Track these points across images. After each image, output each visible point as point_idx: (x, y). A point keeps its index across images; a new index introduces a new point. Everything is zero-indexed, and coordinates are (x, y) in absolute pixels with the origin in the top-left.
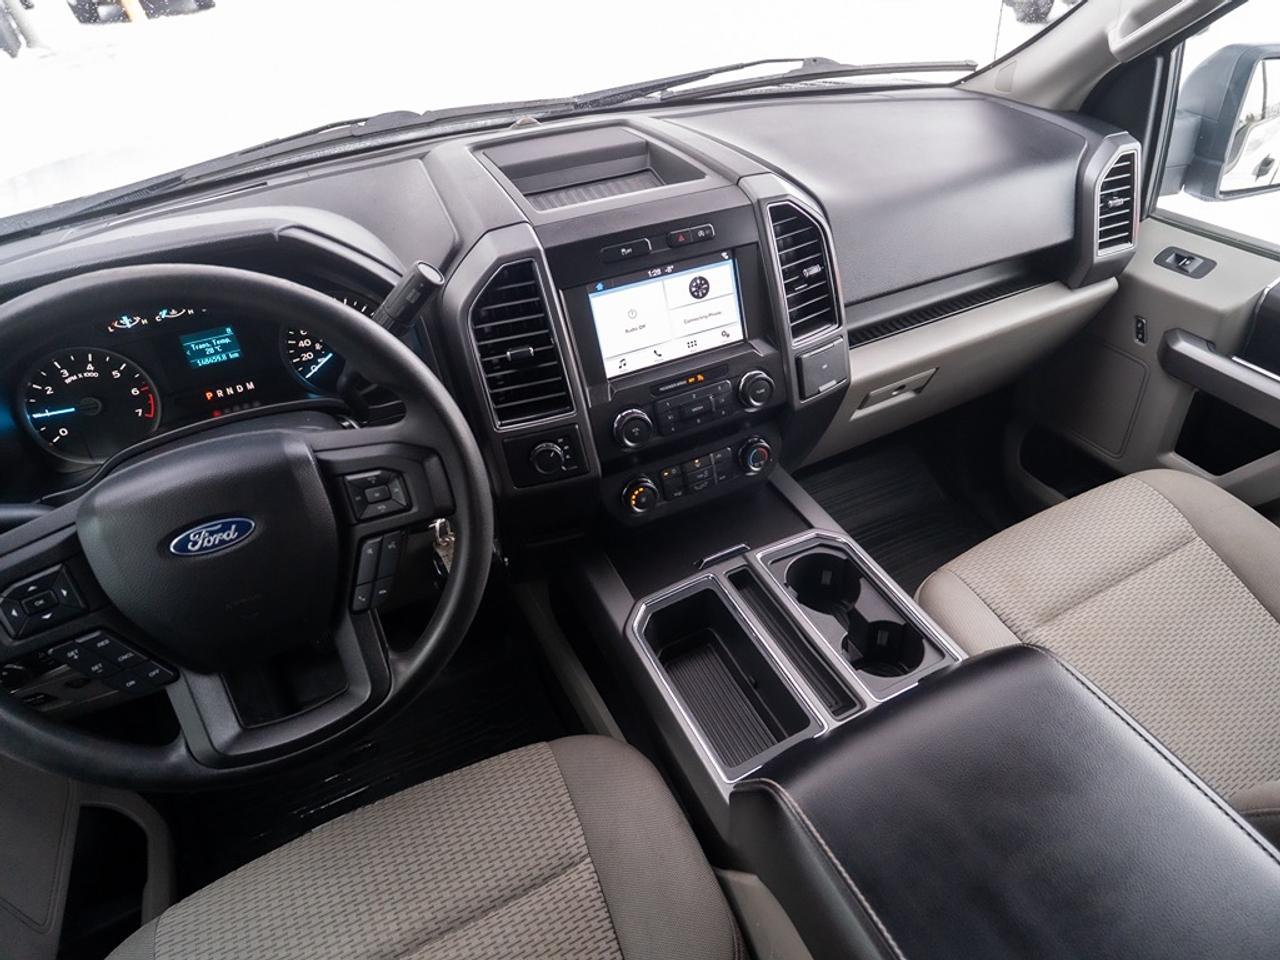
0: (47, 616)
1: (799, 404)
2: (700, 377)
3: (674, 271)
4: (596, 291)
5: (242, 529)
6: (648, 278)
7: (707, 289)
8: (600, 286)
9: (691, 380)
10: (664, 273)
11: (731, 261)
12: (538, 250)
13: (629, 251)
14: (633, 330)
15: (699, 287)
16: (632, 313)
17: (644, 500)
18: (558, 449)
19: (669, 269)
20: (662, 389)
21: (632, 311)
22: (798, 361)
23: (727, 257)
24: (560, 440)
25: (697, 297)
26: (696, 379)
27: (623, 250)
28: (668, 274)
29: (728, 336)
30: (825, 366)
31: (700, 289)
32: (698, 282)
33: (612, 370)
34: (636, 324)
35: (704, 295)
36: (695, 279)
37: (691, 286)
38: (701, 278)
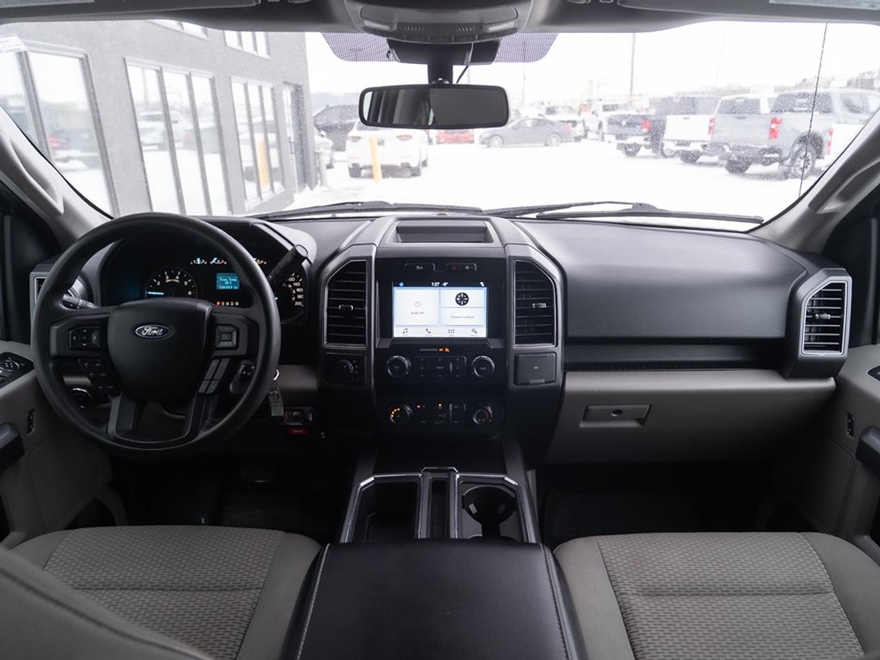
0: (84, 345)
1: (512, 386)
2: (447, 350)
3: (447, 286)
4: (399, 286)
5: (165, 332)
6: (431, 286)
7: (467, 301)
8: (401, 284)
9: (441, 350)
10: (441, 285)
11: (486, 288)
12: (371, 257)
13: (421, 268)
14: (416, 313)
15: (462, 299)
16: (418, 304)
17: (398, 416)
18: (350, 365)
19: (445, 284)
20: (421, 350)
21: (417, 302)
22: (516, 358)
23: (483, 285)
24: (354, 361)
25: (460, 304)
26: (444, 350)
27: (418, 267)
28: (443, 286)
29: (476, 332)
30: (536, 368)
31: (462, 300)
32: (462, 295)
33: (398, 333)
34: (419, 310)
35: (464, 304)
36: (460, 294)
37: (457, 297)
38: (464, 294)
